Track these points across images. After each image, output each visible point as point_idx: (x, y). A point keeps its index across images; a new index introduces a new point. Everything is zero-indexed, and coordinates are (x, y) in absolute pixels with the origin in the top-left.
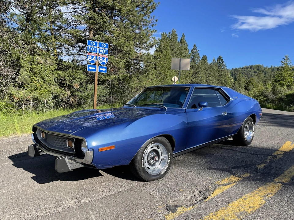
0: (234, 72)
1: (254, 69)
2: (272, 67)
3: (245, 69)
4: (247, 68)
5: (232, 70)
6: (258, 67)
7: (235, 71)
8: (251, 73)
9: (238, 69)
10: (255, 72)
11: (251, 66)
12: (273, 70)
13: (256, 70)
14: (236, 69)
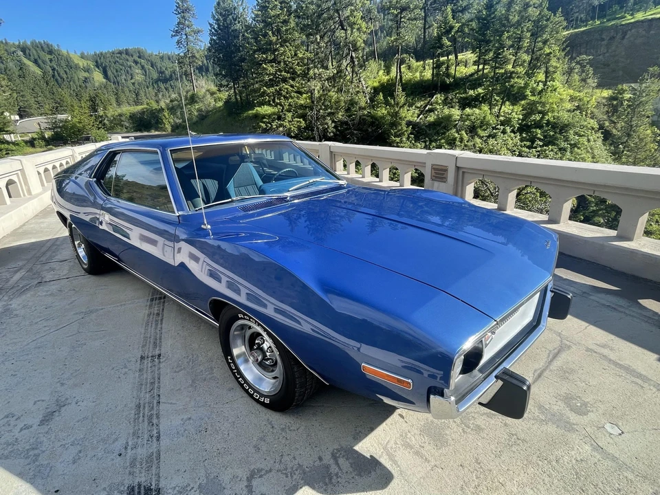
0: (99, 60)
1: (132, 56)
2: (159, 54)
3: (118, 55)
4: (120, 53)
5: (95, 55)
6: (139, 52)
7: (100, 59)
8: (129, 64)
9: (106, 53)
10: (136, 63)
11: (126, 50)
12: (162, 58)
13: (136, 58)
14: (101, 54)
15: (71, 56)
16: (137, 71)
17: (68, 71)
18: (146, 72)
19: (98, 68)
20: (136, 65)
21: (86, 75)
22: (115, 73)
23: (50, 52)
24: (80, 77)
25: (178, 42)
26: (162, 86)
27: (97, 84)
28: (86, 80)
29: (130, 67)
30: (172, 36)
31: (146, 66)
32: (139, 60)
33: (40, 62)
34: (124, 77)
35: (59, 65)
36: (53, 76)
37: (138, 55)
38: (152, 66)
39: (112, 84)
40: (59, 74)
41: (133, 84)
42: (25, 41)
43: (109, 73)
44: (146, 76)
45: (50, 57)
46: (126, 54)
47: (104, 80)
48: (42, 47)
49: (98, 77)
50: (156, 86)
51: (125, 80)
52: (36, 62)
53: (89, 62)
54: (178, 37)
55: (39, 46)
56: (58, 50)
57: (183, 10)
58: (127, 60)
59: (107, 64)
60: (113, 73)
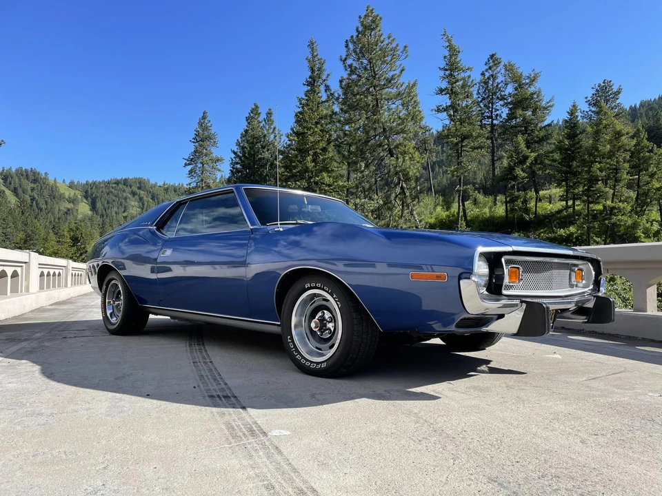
0: (89, 190)
1: (131, 186)
2: (164, 185)
3: (114, 185)
4: (117, 183)
5: (87, 184)
6: (140, 183)
7: (92, 188)
8: (125, 195)
9: (100, 183)
10: (134, 194)
11: (126, 179)
12: (166, 190)
13: (135, 189)
14: (94, 183)
15: (58, 185)
16: (133, 203)
17: (49, 201)
18: (143, 205)
19: (86, 198)
20: (134, 196)
21: (70, 206)
22: (106, 205)
23: (35, 181)
24: (62, 208)
25: (191, 172)
27: (80, 217)
28: (68, 211)
29: (126, 199)
30: (186, 165)
31: (145, 198)
32: (138, 191)
33: (20, 191)
34: (115, 209)
35: (41, 195)
36: (31, 206)
37: (138, 185)
38: (153, 198)
39: (99, 217)
40: (37, 204)
41: (125, 217)
42: (10, 168)
43: (99, 205)
44: (142, 209)
45: (32, 185)
46: (124, 184)
47: (90, 213)
48: (27, 175)
49: (84, 208)
51: (116, 213)
52: (15, 191)
53: (77, 192)
54: (192, 166)
55: (25, 174)
56: (45, 179)
57: (203, 138)
58: (124, 191)
59: (98, 195)
60: (103, 205)
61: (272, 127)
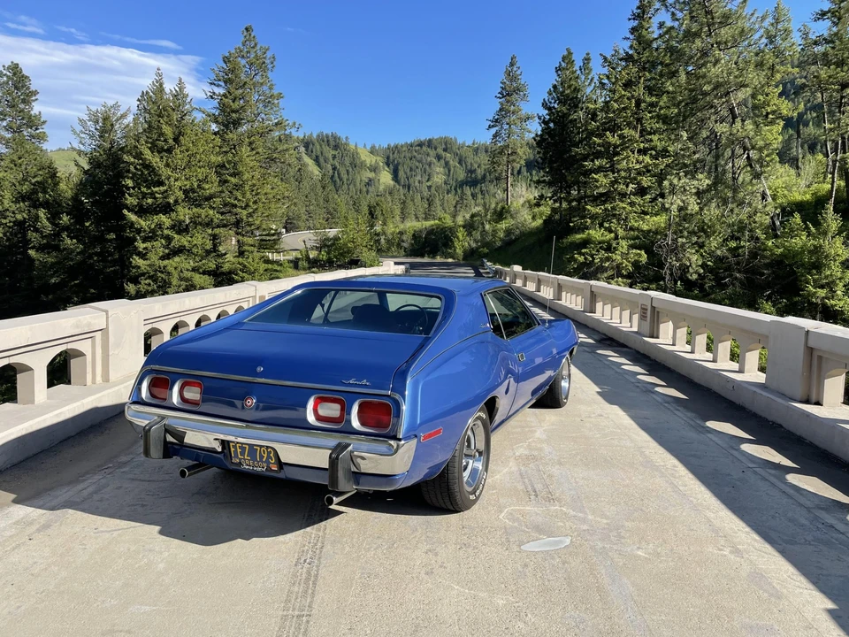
0: (391, 155)
1: (436, 149)
2: (473, 144)
3: (417, 148)
4: (421, 145)
5: (389, 149)
6: (446, 144)
7: (393, 153)
8: (429, 159)
9: (402, 146)
11: (430, 140)
12: (476, 151)
13: (440, 151)
14: (396, 147)
15: (359, 150)
16: (438, 170)
17: (351, 170)
18: (449, 171)
19: (388, 166)
20: (439, 160)
21: (371, 175)
22: (409, 173)
23: (336, 147)
24: (364, 179)
26: (468, 191)
27: (381, 188)
28: (369, 183)
29: (430, 164)
30: (490, 127)
31: (451, 162)
32: (443, 154)
33: (322, 160)
34: (419, 178)
35: (342, 163)
36: (333, 177)
37: (444, 146)
38: (460, 163)
39: (401, 188)
40: (339, 174)
41: (429, 187)
42: (311, 134)
43: (401, 174)
44: (449, 176)
45: (334, 152)
46: (429, 146)
47: (392, 183)
48: (328, 141)
49: (386, 178)
50: (459, 191)
51: (419, 182)
52: (317, 160)
53: (379, 158)
54: (497, 128)
55: (326, 139)
56: (345, 144)
57: (510, 92)
58: (428, 155)
59: (400, 161)
60: (406, 173)
61: (590, 77)
